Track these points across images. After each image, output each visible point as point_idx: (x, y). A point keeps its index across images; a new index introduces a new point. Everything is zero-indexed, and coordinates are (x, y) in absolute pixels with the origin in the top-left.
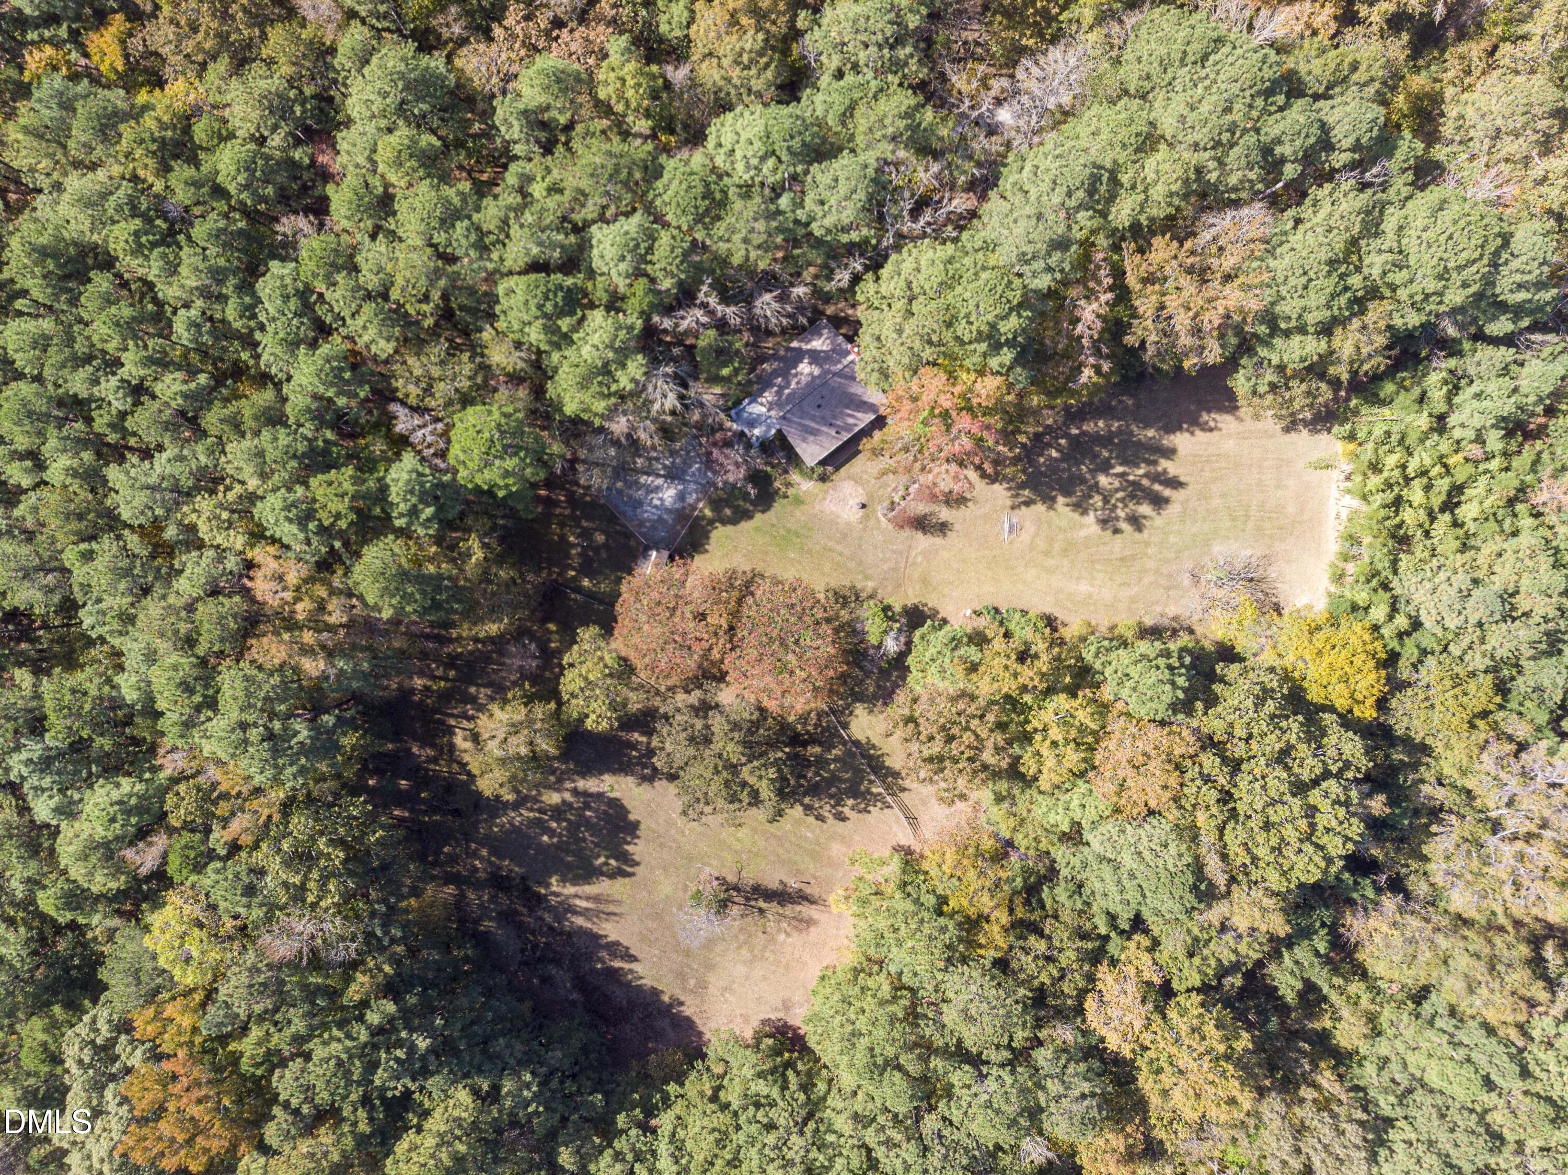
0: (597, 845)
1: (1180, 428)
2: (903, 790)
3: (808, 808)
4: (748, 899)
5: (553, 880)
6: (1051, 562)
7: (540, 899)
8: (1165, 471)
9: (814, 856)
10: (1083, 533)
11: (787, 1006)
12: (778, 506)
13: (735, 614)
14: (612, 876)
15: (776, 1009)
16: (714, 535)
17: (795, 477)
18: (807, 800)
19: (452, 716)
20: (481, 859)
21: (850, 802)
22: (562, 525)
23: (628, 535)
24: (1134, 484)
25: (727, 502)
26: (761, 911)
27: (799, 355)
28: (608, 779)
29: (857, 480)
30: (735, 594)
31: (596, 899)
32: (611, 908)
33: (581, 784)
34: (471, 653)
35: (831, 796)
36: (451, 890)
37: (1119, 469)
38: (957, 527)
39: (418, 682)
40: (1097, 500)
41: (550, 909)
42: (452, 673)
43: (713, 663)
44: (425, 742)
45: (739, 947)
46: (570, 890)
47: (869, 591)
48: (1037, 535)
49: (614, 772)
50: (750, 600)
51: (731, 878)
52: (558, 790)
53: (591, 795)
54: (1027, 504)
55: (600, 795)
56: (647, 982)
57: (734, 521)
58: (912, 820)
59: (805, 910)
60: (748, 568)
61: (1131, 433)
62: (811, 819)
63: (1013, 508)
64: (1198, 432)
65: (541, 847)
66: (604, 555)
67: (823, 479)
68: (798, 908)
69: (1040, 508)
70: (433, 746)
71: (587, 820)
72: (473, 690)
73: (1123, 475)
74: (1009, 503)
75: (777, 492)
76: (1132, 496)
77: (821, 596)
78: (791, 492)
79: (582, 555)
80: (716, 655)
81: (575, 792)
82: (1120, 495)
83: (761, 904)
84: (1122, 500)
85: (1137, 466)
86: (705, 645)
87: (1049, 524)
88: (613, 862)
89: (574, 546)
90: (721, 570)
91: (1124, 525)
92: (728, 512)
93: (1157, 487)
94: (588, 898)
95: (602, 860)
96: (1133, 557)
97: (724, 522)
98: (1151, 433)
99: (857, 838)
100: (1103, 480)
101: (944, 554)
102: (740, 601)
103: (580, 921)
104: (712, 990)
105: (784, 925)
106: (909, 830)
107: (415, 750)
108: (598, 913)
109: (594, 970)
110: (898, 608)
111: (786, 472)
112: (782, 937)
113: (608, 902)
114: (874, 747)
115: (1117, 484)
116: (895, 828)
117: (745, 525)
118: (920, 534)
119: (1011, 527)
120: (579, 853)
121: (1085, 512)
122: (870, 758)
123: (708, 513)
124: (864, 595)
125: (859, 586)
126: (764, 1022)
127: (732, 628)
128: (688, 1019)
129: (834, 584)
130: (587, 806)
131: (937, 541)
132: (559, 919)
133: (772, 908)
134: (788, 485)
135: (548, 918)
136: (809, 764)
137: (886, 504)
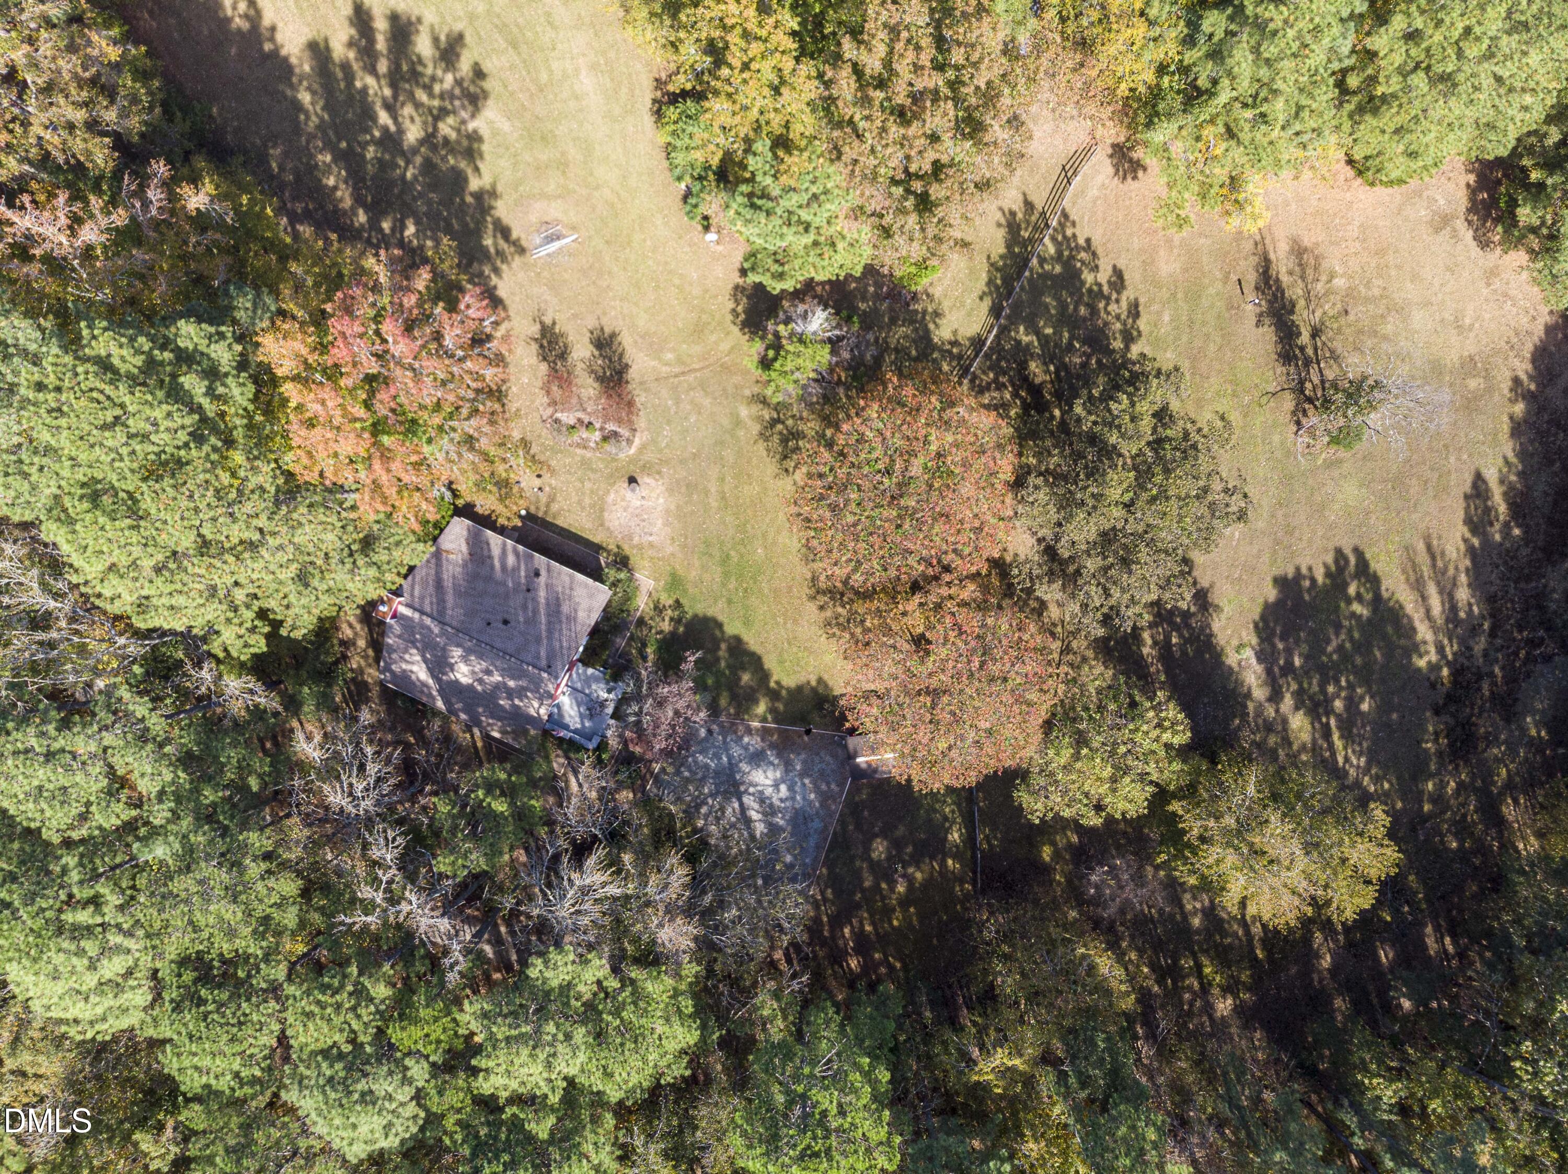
0: (1338, 627)
1: (275, 53)
2: (1029, 205)
3: (1129, 338)
4: (1307, 363)
5: (1422, 663)
6: (574, 153)
7: (1458, 672)
8: (351, 44)
9: (1194, 295)
10: (505, 126)
11: (1442, 222)
12: (697, 606)
13: (892, 592)
14: (1374, 581)
15: (1455, 234)
16: (790, 681)
17: (642, 604)
18: (1117, 344)
19: (1247, 932)
20: (1442, 785)
21: (1088, 277)
22: (888, 912)
23: (853, 808)
24: (394, 85)
25: (733, 685)
26: (1316, 333)
27: (452, 690)
28: (1232, 659)
29: (600, 509)
30: (861, 608)
31: (1418, 586)
32: (1423, 558)
33: (1260, 693)
34: (1141, 952)
35: (1094, 311)
36: (1509, 811)
37: (384, 117)
38: (591, 323)
39: (1224, 1006)
40: (446, 128)
41: (1466, 650)
42: (1187, 963)
43: (985, 589)
44: (1308, 955)
45: (1385, 338)
46: (1424, 632)
47: (756, 409)
48: (544, 196)
49: (1217, 655)
50: (857, 579)
51: (1288, 402)
52: (1285, 721)
53: (1269, 672)
54: (504, 232)
55: (1261, 656)
56: (1508, 448)
57: (755, 662)
58: (1068, 174)
59: (1283, 266)
60: (812, 607)
61: (321, 127)
62: (1142, 324)
63: (522, 251)
64: (266, 22)
65: (1384, 707)
66: (901, 831)
67: (622, 562)
68: (1285, 279)
69: (502, 210)
70: (1307, 940)
71: (1307, 658)
72: (1196, 922)
73: (390, 108)
74: (517, 261)
75: (677, 621)
76: (415, 75)
77: (799, 476)
78: (667, 600)
79: (916, 861)
80: (970, 591)
81: (1275, 697)
82: (422, 96)
83: (1305, 338)
84: (428, 88)
85: (365, 90)
86: (963, 615)
87: (516, 186)
88: (1352, 590)
89: (910, 880)
90: (833, 645)
91: (465, 66)
92: (746, 678)
93: (381, 44)
94: (1424, 598)
95: (1357, 608)
96: (503, 28)
97: (763, 675)
98: (305, 97)
99: (1136, 243)
100: (413, 134)
101: (642, 321)
102: (866, 595)
103: (1463, 594)
104: (1471, 348)
105: (1320, 287)
106: (1085, 169)
107: (1326, 962)
108: (1439, 574)
109: (1527, 539)
110: (758, 346)
111: (641, 622)
112: (1339, 282)
113: (1414, 566)
114: (990, 282)
115: (408, 110)
116: (1093, 192)
117: (753, 642)
118: (633, 374)
119: (550, 239)
120: (1362, 647)
121: (475, 137)
122: (1008, 281)
123: (761, 708)
124: (767, 414)
125: (756, 428)
126: (1484, 244)
127: (915, 587)
128: (1534, 361)
129: (771, 467)
130: (1288, 669)
131: (627, 341)
132: (1474, 630)
133: (1303, 318)
134: (659, 609)
135: (1480, 644)
136: (1062, 367)
137: (610, 448)
